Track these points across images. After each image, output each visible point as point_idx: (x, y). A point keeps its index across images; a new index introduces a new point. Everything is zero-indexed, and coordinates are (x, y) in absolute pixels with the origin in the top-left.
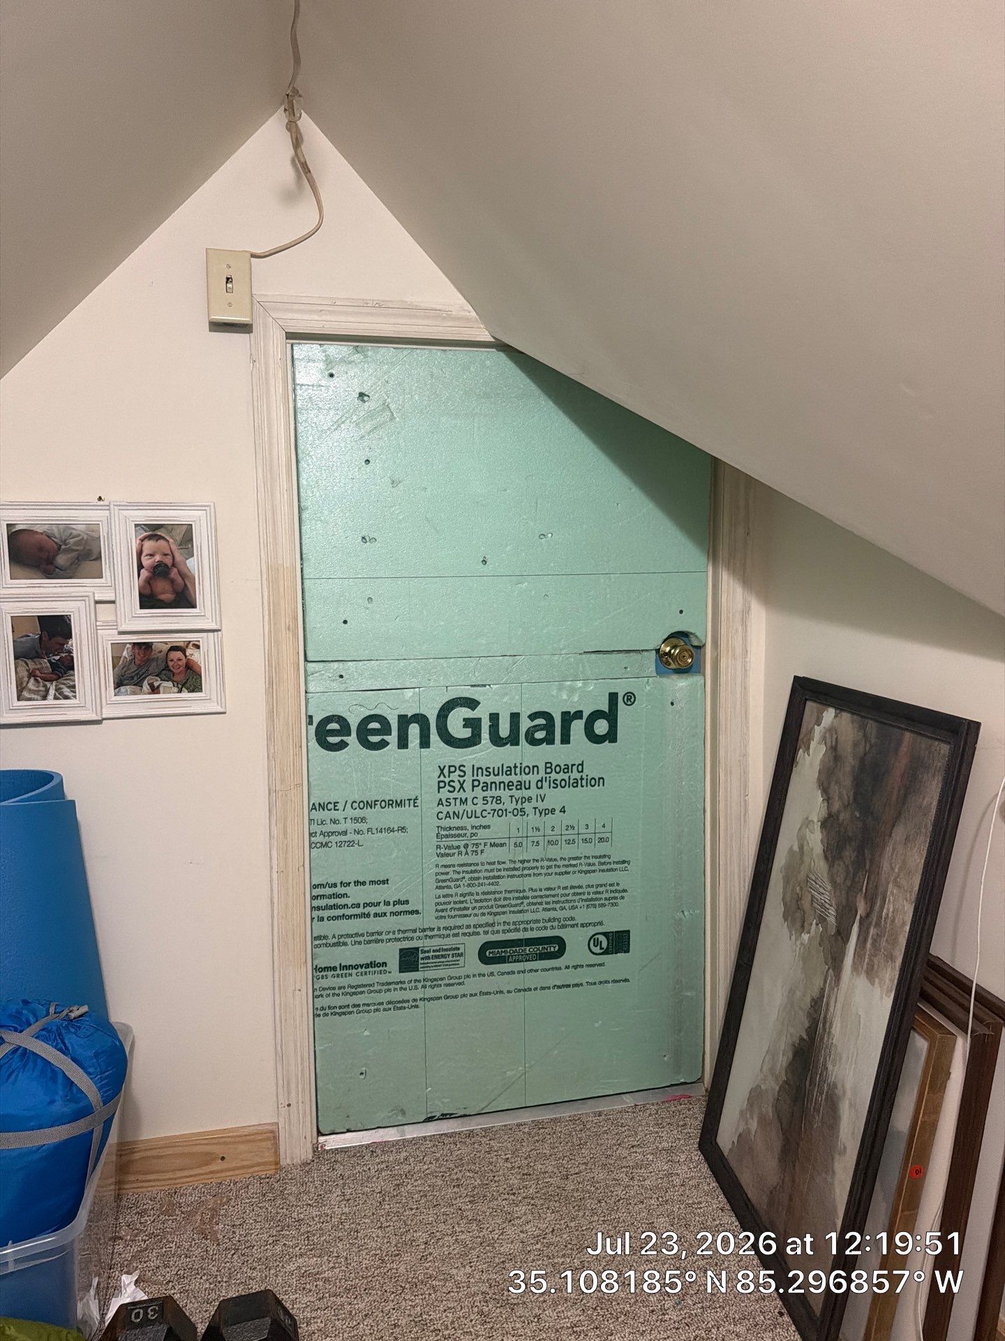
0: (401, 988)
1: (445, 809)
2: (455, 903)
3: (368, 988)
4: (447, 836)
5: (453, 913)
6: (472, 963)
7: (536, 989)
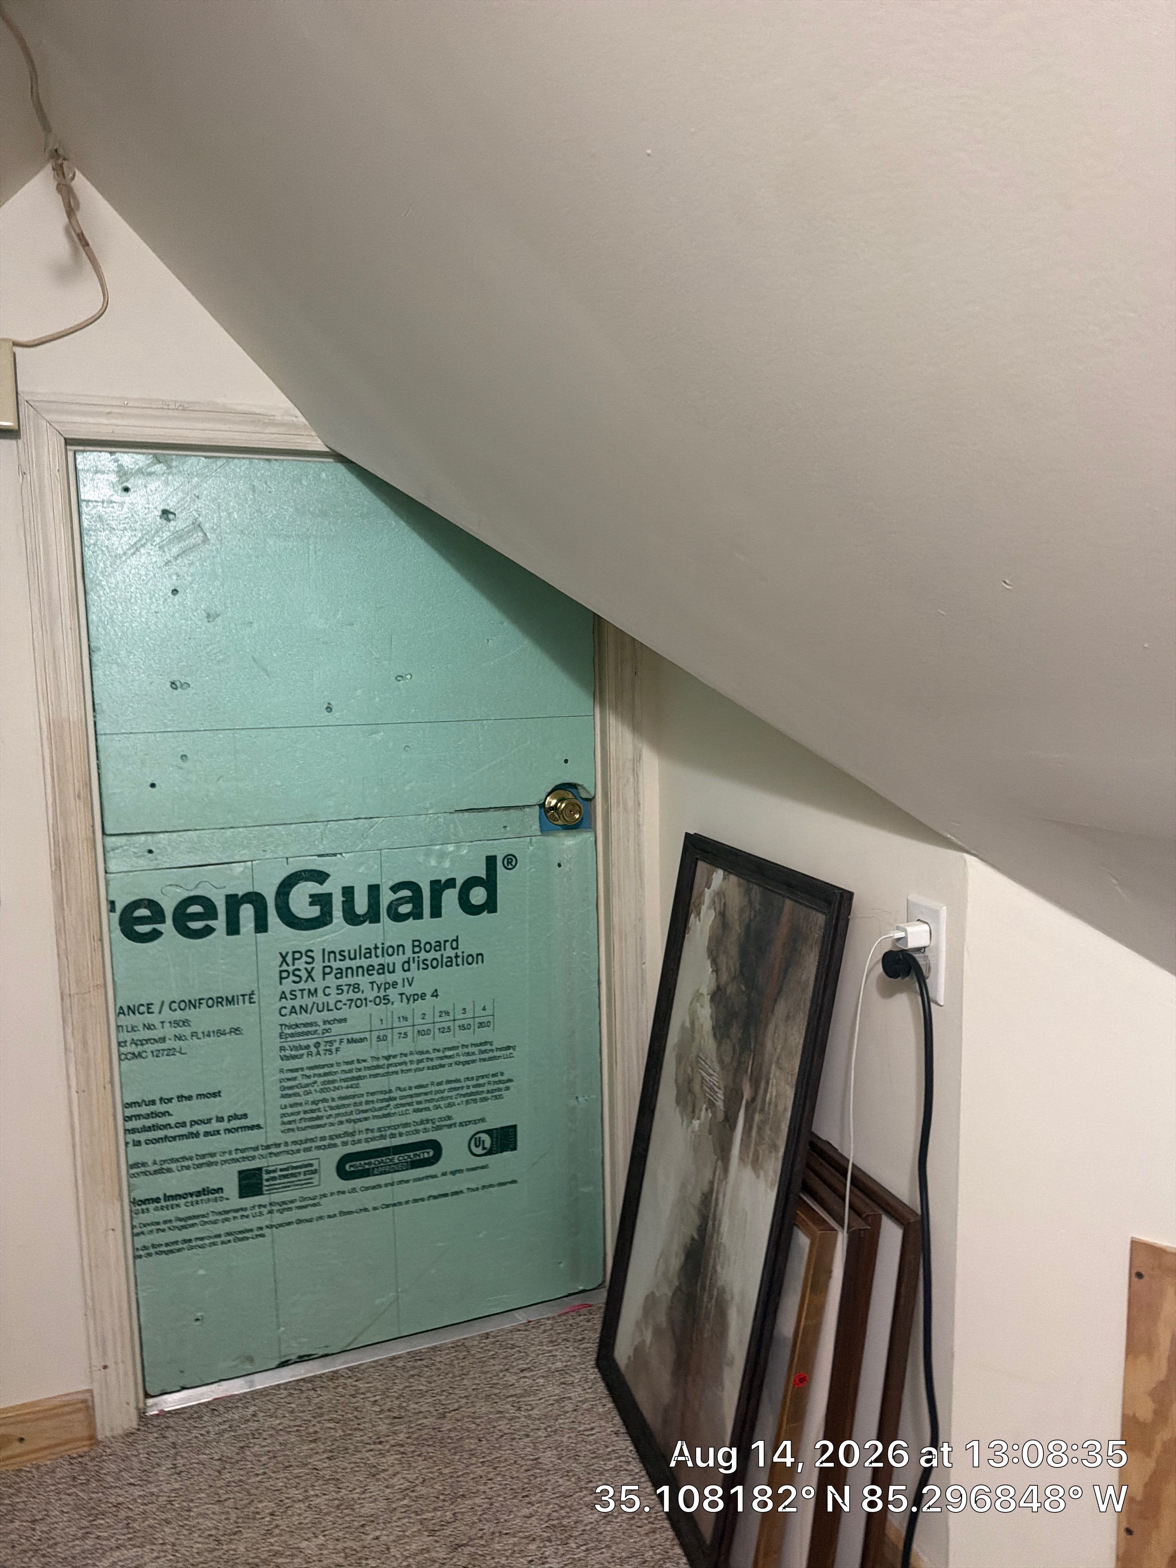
0: (242, 1216)
1: (289, 1004)
2: (305, 1112)
3: (201, 1219)
4: (292, 1035)
5: (303, 1124)
6: (330, 1180)
7: (407, 1202)
